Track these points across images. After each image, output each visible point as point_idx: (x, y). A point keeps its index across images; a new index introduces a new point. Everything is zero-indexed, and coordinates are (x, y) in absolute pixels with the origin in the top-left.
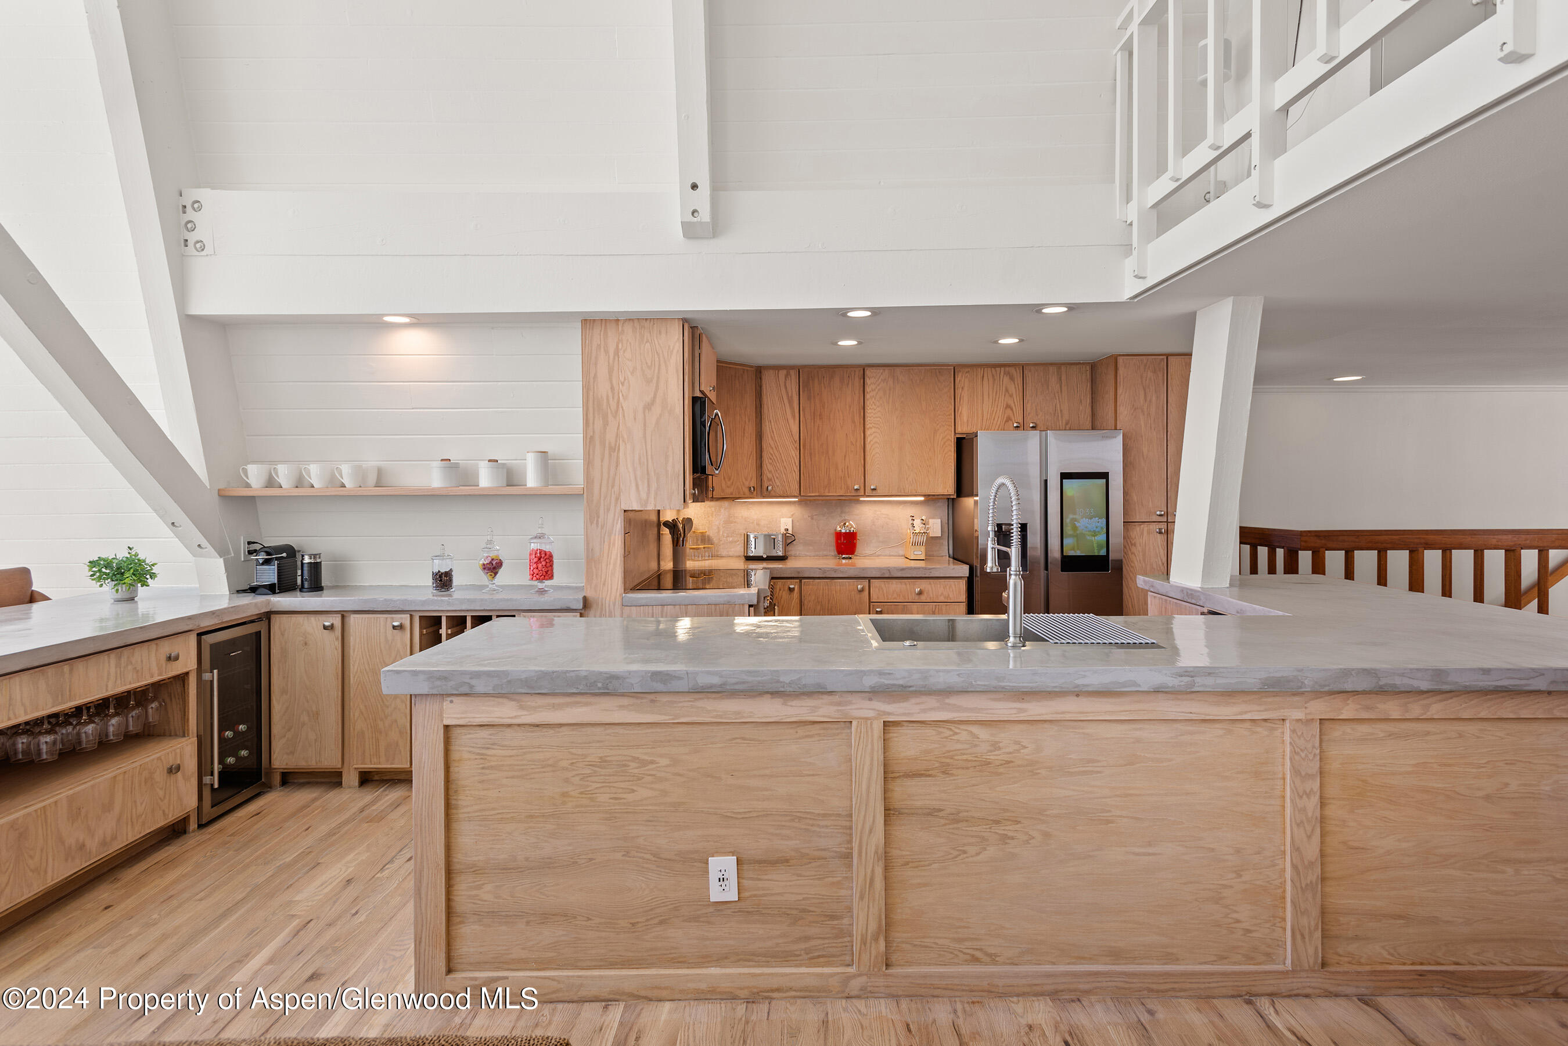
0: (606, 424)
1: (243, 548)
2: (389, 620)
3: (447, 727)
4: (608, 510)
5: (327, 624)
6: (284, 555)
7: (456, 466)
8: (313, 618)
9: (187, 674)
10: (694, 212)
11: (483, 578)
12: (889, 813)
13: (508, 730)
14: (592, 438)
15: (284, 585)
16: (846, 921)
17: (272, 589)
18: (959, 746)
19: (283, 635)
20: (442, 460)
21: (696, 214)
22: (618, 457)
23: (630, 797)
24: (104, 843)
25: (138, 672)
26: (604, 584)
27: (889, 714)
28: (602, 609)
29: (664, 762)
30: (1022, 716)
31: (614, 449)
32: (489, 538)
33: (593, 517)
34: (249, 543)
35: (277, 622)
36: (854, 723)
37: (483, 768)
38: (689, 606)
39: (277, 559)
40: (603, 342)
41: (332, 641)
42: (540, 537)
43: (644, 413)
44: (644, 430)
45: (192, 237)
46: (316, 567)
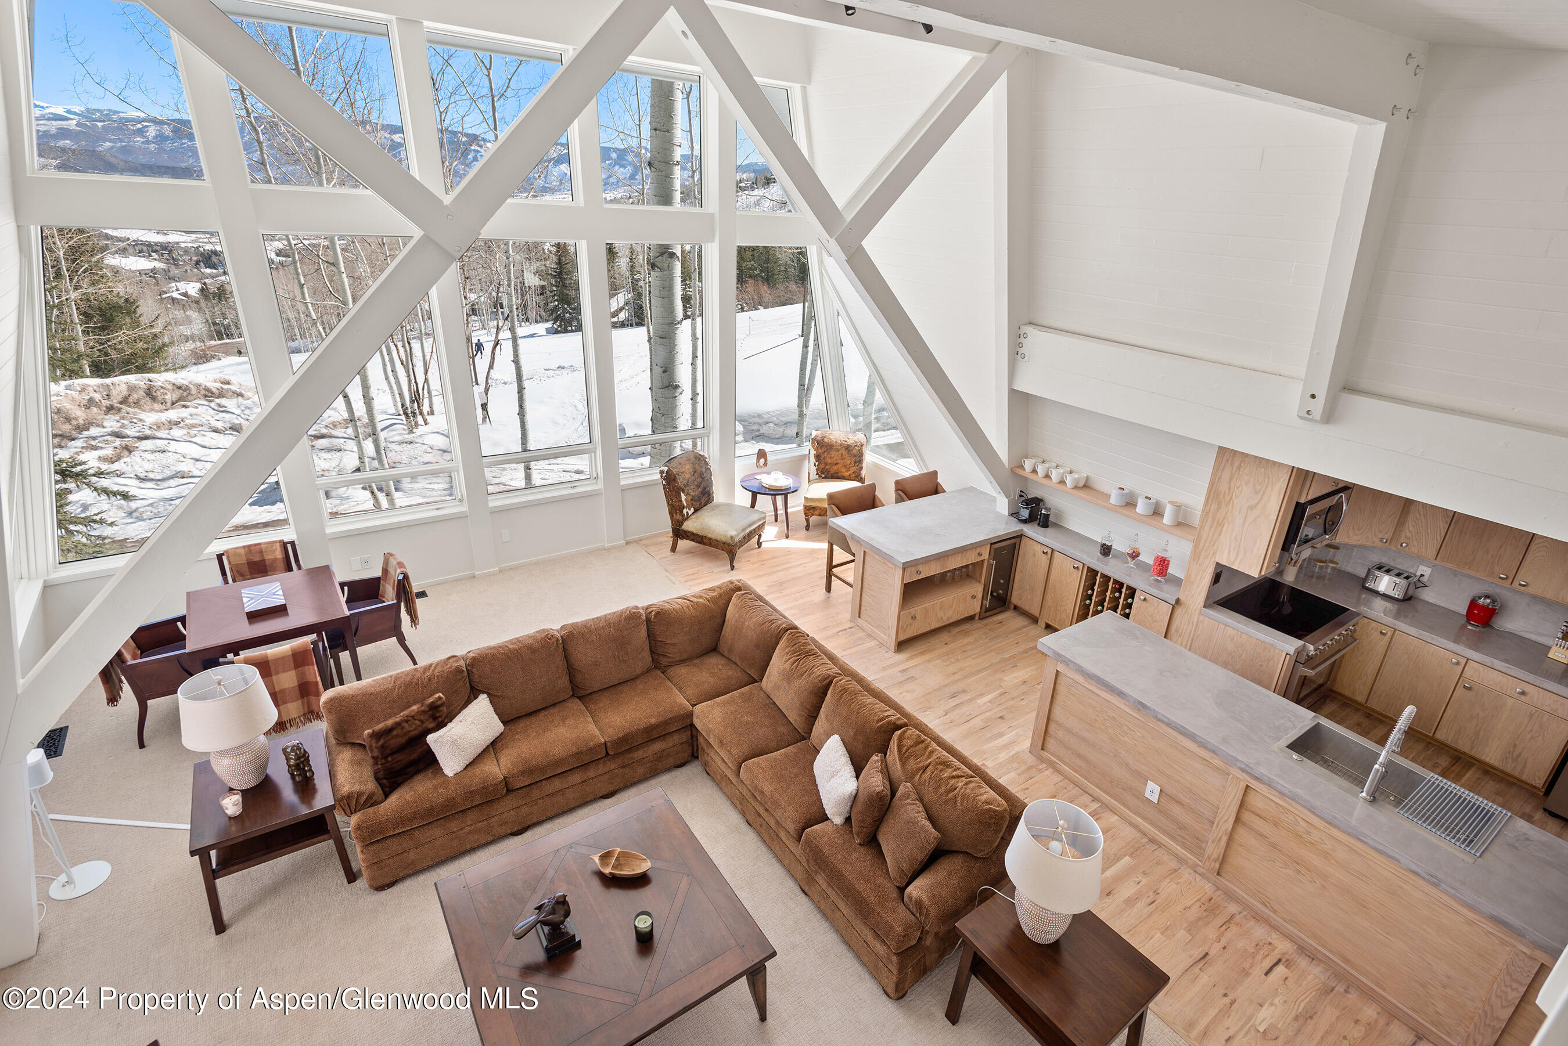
0: (1219, 508)
1: (1018, 496)
2: (1072, 563)
3: (1058, 673)
4: (1206, 558)
5: (1045, 552)
6: (1034, 503)
7: (1127, 493)
8: (1039, 545)
9: (984, 559)
10: (1308, 412)
12: (1237, 820)
13: (1080, 686)
14: (1207, 513)
15: (1031, 521)
16: (1204, 845)
17: (1025, 522)
19: (1025, 549)
20: (1121, 487)
21: (1310, 413)
22: (1222, 530)
23: (1121, 738)
26: (1192, 597)
27: (1251, 783)
28: (1186, 609)
29: (1139, 734)
30: (1327, 831)
31: (1220, 525)
33: (1196, 554)
34: (1021, 491)
35: (1024, 541)
36: (1231, 776)
37: (1068, 692)
39: (1031, 504)
41: (1044, 560)
42: (1165, 549)
43: (1247, 511)
44: (1245, 521)
45: (1021, 351)
46: (1047, 516)
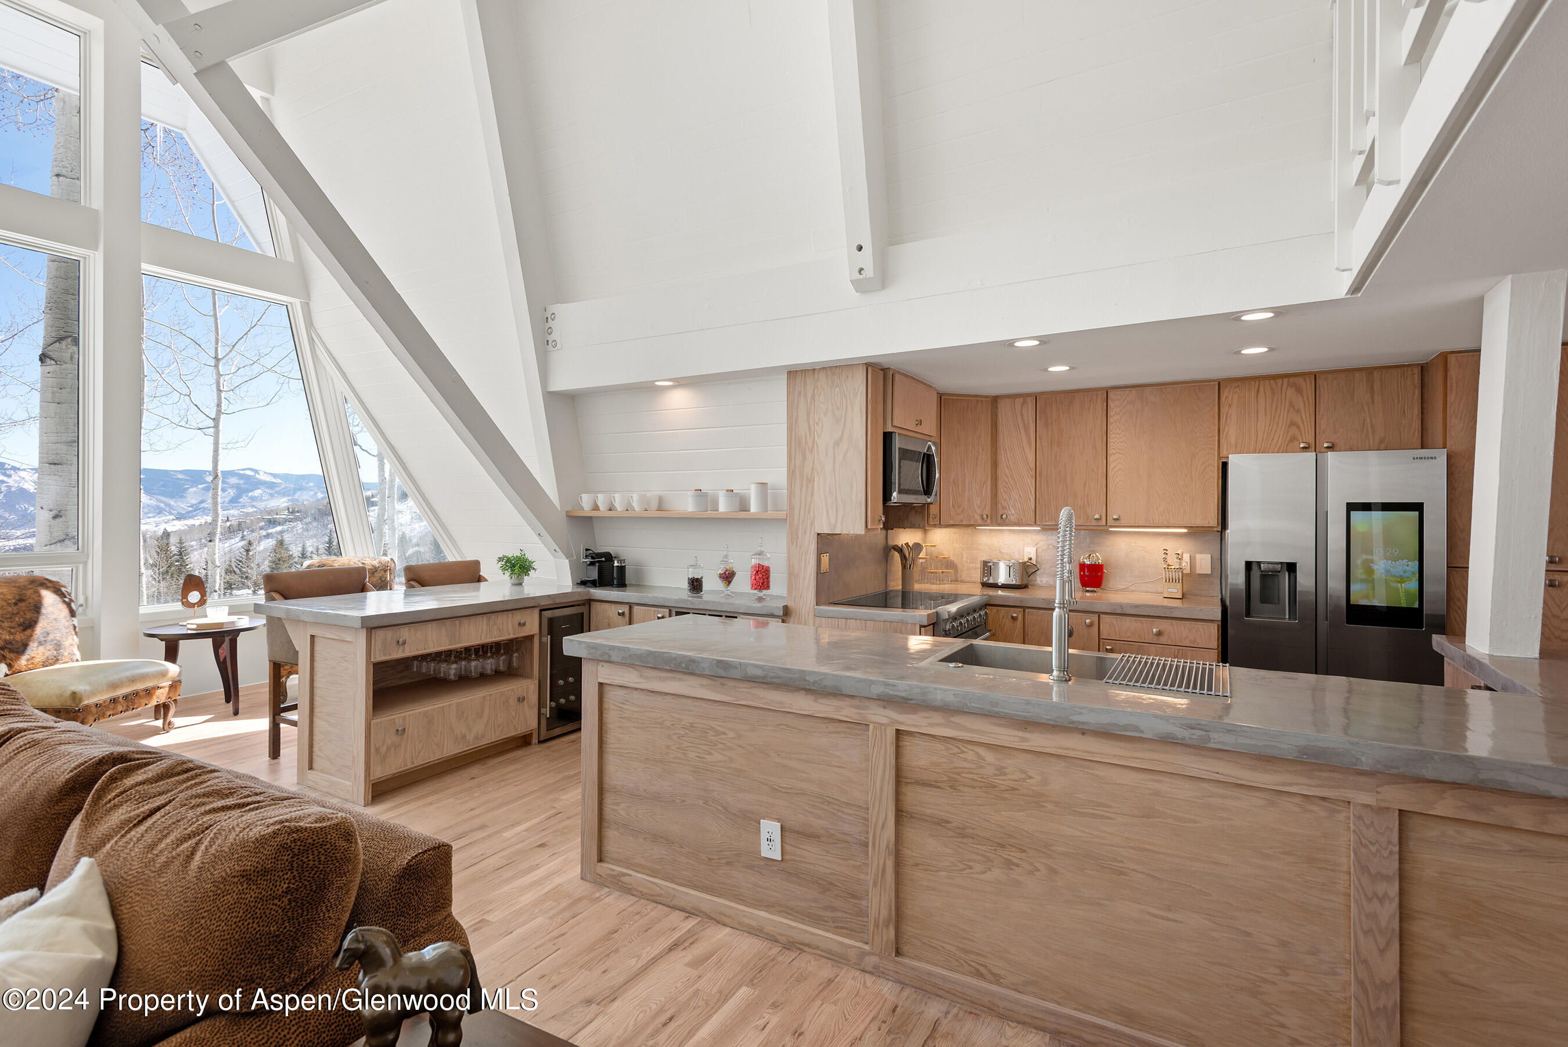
0: (804, 459)
1: (582, 553)
2: (657, 612)
3: (601, 684)
4: (805, 533)
5: (620, 611)
6: (603, 559)
7: (706, 495)
8: (613, 606)
9: (533, 636)
10: (861, 270)
11: (720, 585)
12: (900, 814)
13: (636, 692)
14: (794, 471)
15: (603, 581)
16: (864, 903)
17: (594, 584)
18: (965, 765)
19: (597, 617)
20: (696, 490)
21: (862, 272)
22: (813, 488)
23: (709, 758)
24: (476, 738)
25: (500, 630)
26: (801, 596)
27: (901, 723)
28: (799, 619)
29: (731, 734)
30: (1025, 746)
31: (810, 480)
32: (725, 553)
33: (793, 538)
34: (587, 550)
35: (595, 606)
36: (871, 727)
37: (621, 718)
38: (868, 622)
39: (598, 562)
40: (803, 389)
41: (625, 625)
42: (760, 553)
43: (834, 448)
44: (834, 464)
45: (551, 338)
46: (622, 569)
